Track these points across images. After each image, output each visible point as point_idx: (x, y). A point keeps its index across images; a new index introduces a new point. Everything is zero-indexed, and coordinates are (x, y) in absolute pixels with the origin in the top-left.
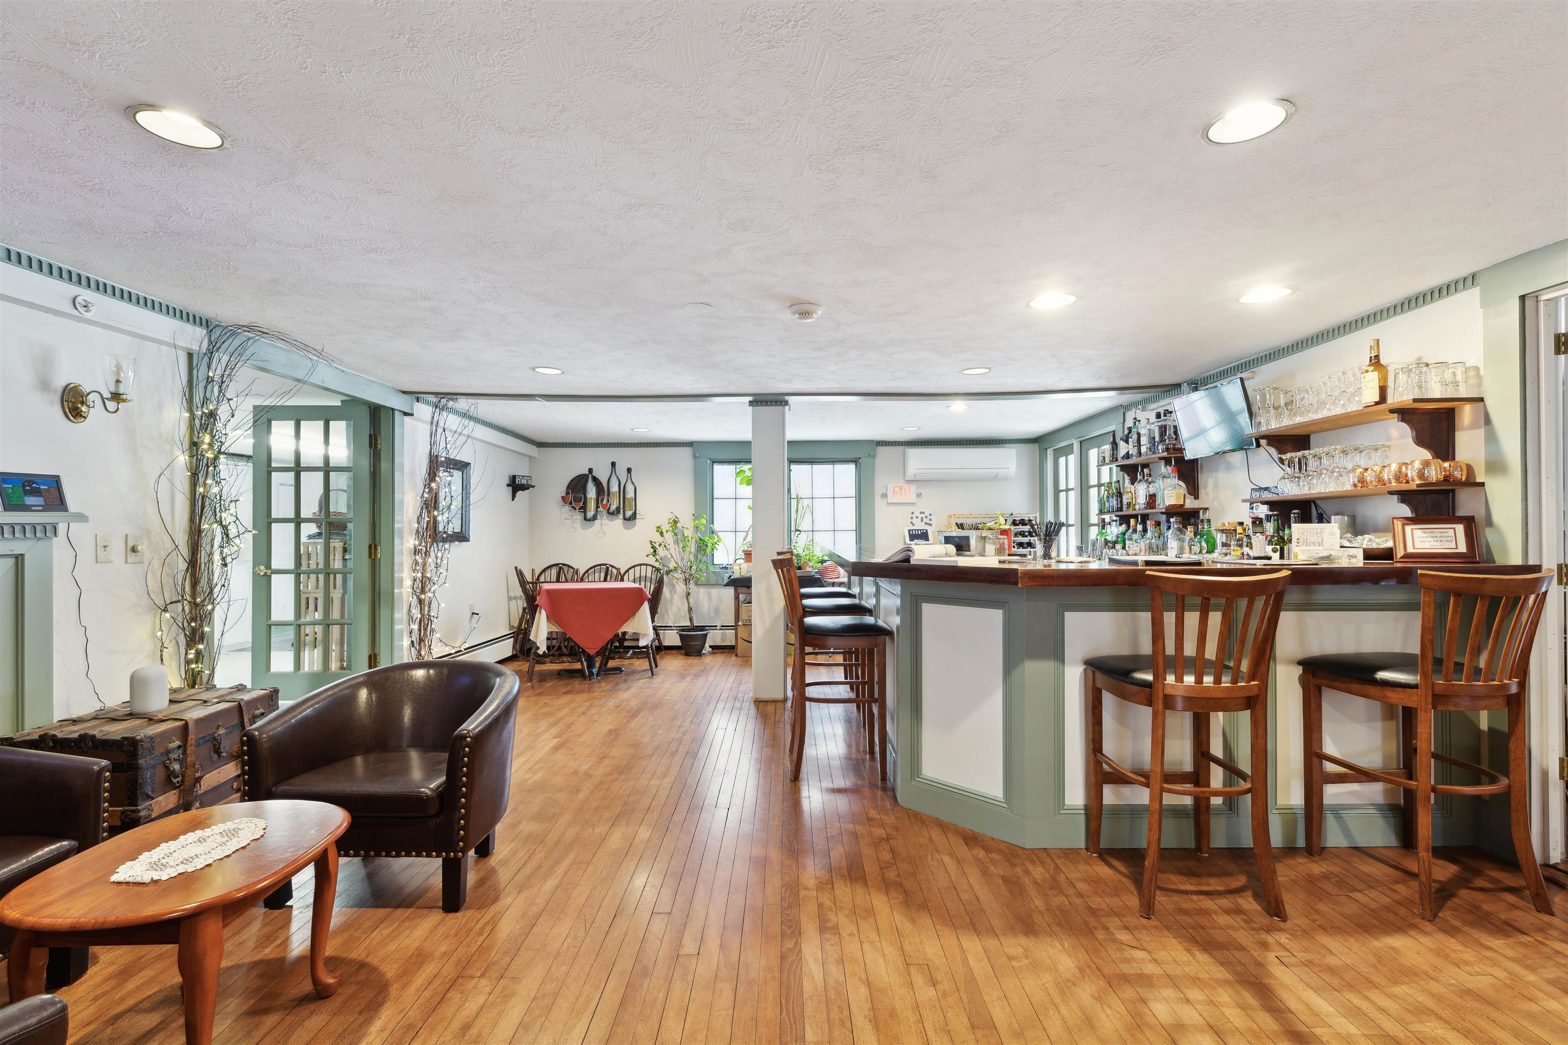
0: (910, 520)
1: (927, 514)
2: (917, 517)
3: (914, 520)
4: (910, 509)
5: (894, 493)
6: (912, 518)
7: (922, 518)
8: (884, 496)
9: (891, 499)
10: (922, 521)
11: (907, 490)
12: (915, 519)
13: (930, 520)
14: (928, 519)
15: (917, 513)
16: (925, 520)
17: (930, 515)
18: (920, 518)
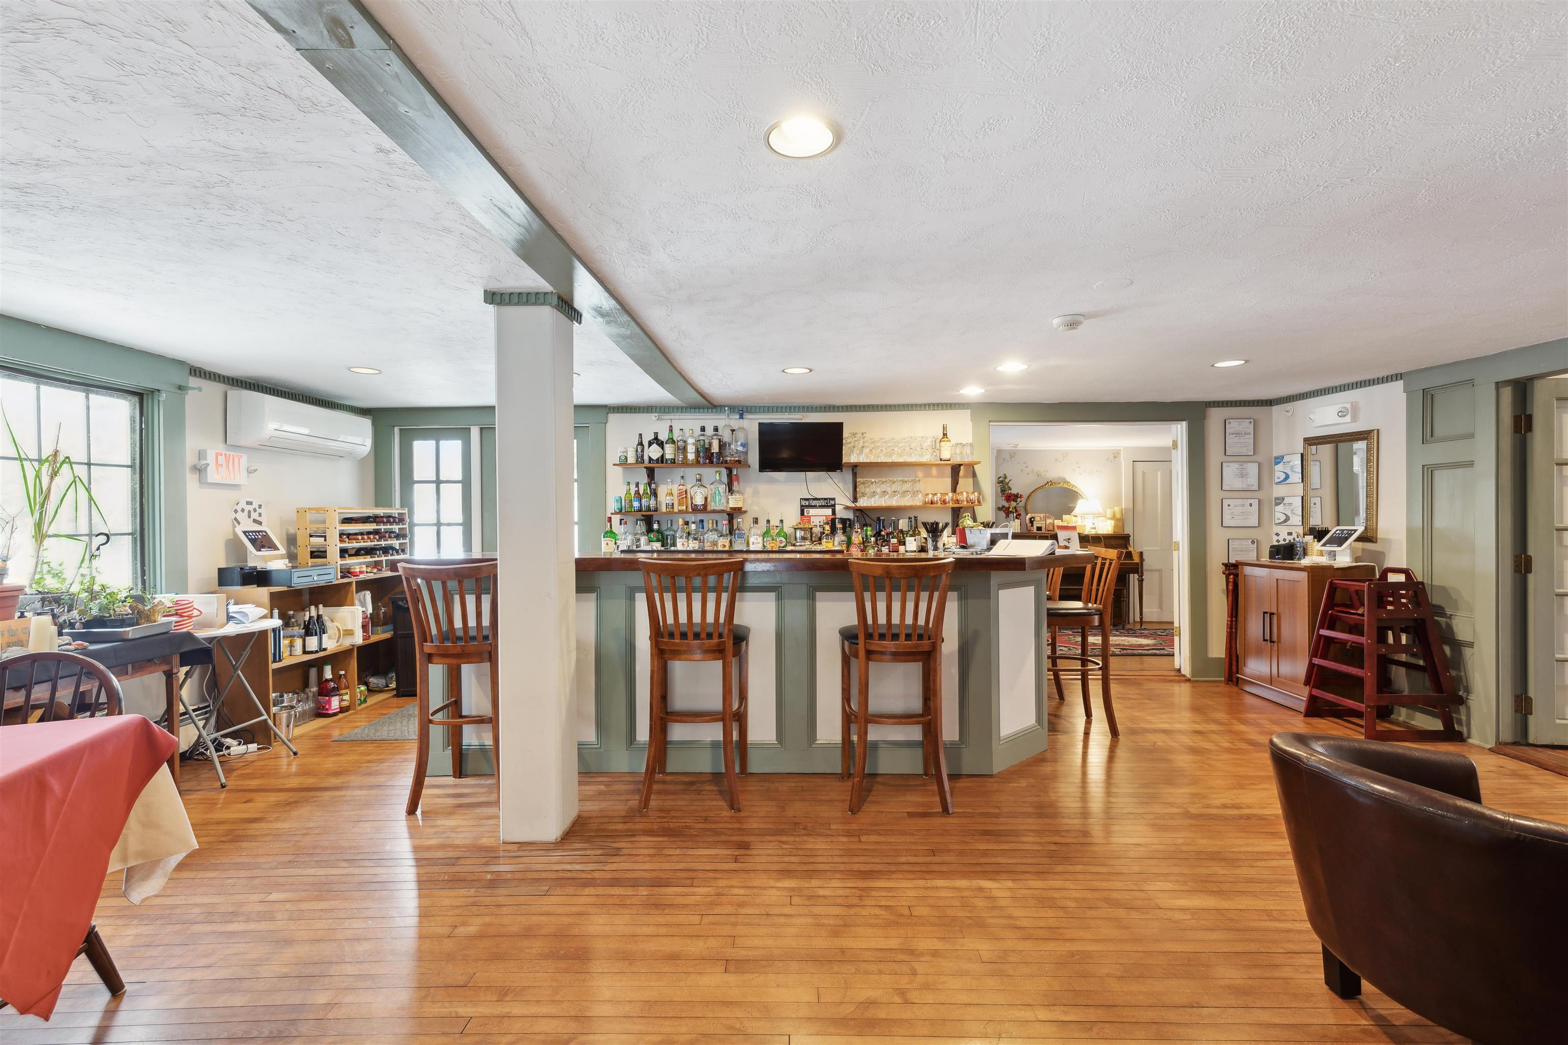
0: (234, 515)
1: (255, 505)
2: (243, 510)
3: (240, 516)
4: (233, 495)
5: (218, 465)
6: (236, 511)
7: (249, 512)
8: (200, 470)
9: (213, 475)
10: (249, 517)
11: (236, 460)
12: (240, 512)
13: (260, 515)
14: (257, 513)
15: (243, 504)
16: (254, 516)
17: (260, 506)
18: (246, 512)
